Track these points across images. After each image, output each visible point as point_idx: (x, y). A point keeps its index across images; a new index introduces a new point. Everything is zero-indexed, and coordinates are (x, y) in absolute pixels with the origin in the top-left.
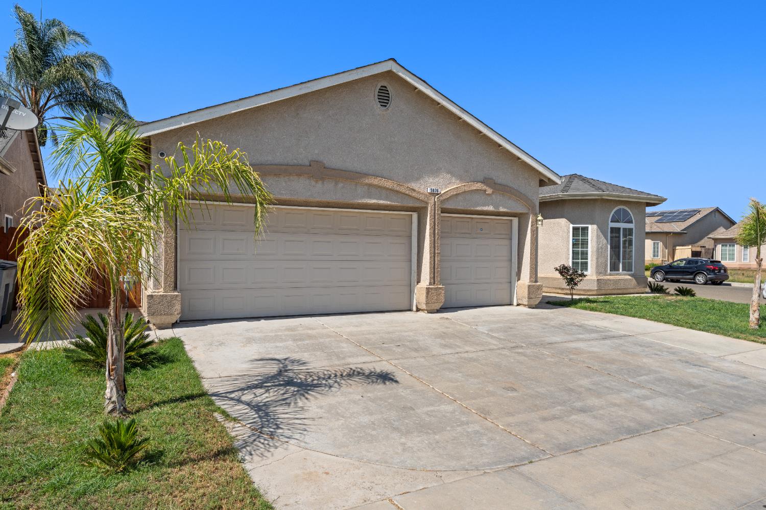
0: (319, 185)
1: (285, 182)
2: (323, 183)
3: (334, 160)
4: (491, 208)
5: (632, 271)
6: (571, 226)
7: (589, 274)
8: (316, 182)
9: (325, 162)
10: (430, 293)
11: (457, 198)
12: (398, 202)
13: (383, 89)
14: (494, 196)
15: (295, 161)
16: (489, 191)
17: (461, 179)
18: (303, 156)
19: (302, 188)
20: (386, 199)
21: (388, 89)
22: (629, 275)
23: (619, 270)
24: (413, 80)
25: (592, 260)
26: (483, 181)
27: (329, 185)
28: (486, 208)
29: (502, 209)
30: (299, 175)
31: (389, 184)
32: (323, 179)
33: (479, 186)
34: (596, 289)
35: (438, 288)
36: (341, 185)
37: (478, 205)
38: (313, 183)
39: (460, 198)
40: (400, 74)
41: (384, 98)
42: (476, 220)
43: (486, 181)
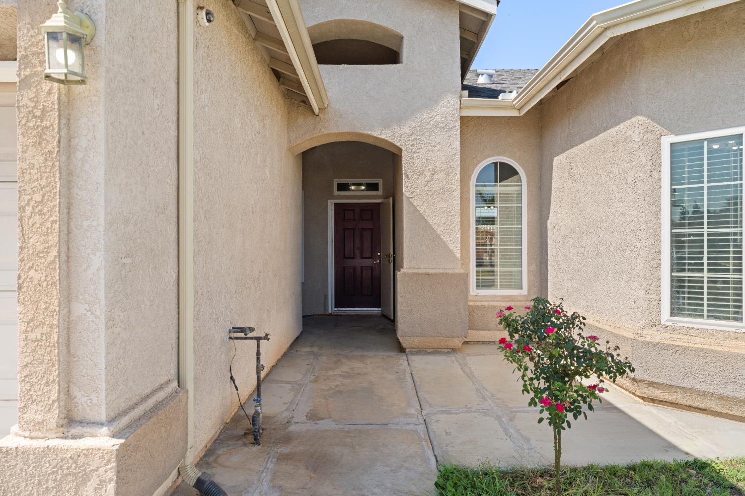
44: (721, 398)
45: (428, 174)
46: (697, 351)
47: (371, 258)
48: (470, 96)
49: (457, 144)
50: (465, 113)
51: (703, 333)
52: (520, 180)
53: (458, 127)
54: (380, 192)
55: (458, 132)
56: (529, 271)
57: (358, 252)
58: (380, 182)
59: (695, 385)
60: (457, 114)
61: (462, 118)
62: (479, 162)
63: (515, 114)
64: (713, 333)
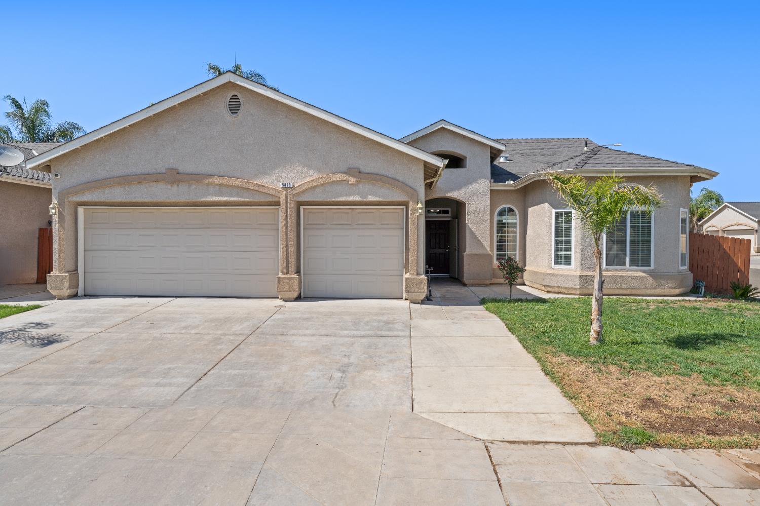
0: (175, 188)
1: (146, 188)
2: (178, 185)
3: (187, 167)
4: (357, 198)
5: (650, 266)
6: (554, 211)
7: (573, 268)
8: (172, 186)
9: (180, 169)
10: (281, 282)
11: (314, 191)
12: (249, 198)
13: (234, 99)
14: (360, 186)
15: (155, 170)
16: (353, 180)
17: (319, 171)
18: (161, 166)
19: (161, 191)
20: (238, 196)
21: (239, 97)
22: (644, 272)
23: (624, 264)
24: (252, 86)
25: (576, 252)
26: (346, 171)
27: (183, 187)
28: (351, 199)
29: (371, 198)
30: (157, 181)
31: (237, 182)
32: (178, 183)
33: (338, 177)
34: (578, 287)
35: (290, 277)
36: (194, 187)
37: (341, 196)
38: (169, 187)
39: (318, 190)
40: (238, 83)
41: (234, 106)
42: (358, 211)
43: (349, 171)
44: (566, 288)
45: (477, 213)
46: (562, 275)
47: (444, 248)
48: (494, 182)
49: (489, 201)
50: (492, 188)
51: (562, 270)
52: (515, 215)
53: (489, 194)
54: (449, 215)
55: (489, 196)
56: (519, 254)
57: (437, 245)
58: (450, 210)
59: (559, 285)
60: (489, 189)
61: (491, 190)
62: (498, 207)
63: (513, 189)
64: (565, 270)
